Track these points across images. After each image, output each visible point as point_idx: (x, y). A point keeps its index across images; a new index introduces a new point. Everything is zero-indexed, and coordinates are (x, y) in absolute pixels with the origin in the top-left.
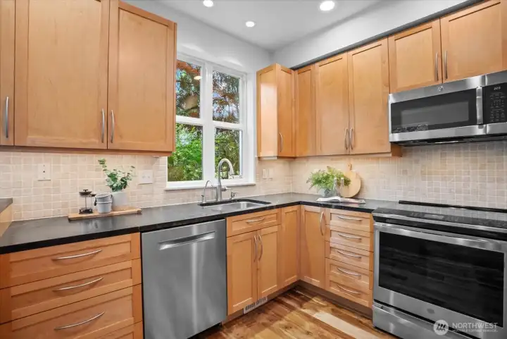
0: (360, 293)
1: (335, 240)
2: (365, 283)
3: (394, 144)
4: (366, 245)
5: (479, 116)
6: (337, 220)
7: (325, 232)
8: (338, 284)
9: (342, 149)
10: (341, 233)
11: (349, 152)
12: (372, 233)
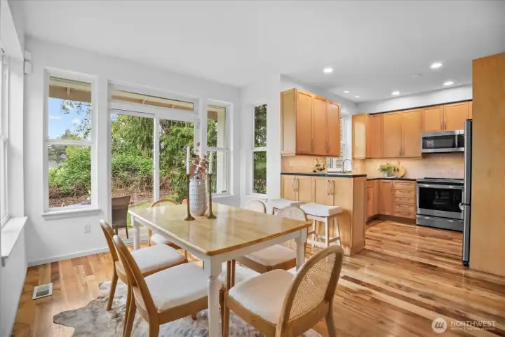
0: (409, 214)
1: (398, 193)
2: (412, 209)
3: (423, 154)
4: (412, 194)
5: (456, 144)
6: (399, 185)
7: (393, 190)
8: (399, 212)
9: (398, 155)
10: (400, 190)
11: (401, 156)
12: (415, 188)
